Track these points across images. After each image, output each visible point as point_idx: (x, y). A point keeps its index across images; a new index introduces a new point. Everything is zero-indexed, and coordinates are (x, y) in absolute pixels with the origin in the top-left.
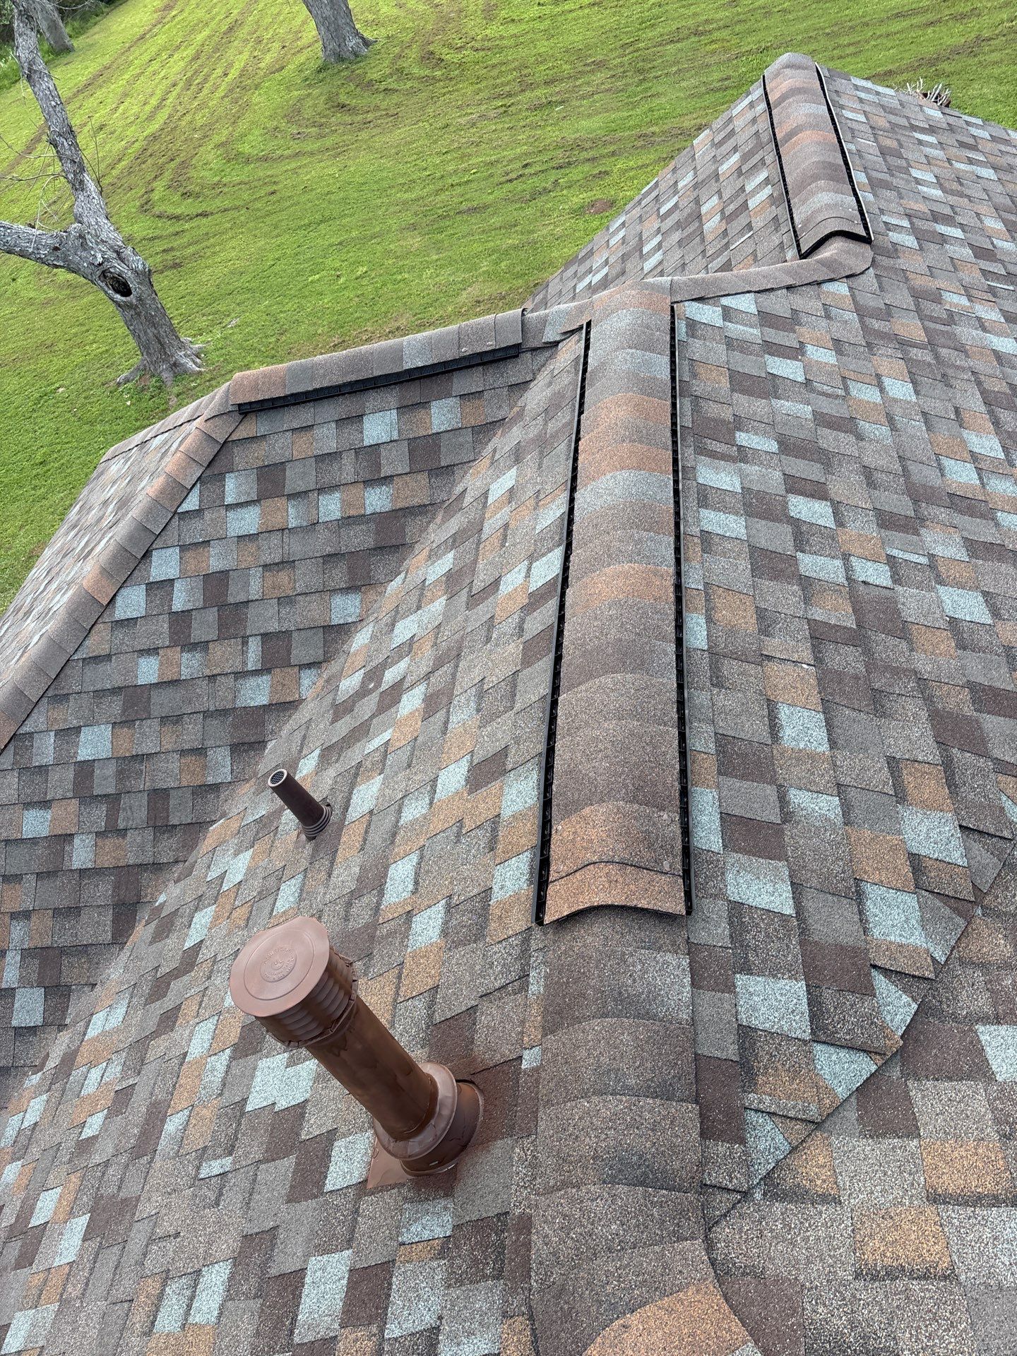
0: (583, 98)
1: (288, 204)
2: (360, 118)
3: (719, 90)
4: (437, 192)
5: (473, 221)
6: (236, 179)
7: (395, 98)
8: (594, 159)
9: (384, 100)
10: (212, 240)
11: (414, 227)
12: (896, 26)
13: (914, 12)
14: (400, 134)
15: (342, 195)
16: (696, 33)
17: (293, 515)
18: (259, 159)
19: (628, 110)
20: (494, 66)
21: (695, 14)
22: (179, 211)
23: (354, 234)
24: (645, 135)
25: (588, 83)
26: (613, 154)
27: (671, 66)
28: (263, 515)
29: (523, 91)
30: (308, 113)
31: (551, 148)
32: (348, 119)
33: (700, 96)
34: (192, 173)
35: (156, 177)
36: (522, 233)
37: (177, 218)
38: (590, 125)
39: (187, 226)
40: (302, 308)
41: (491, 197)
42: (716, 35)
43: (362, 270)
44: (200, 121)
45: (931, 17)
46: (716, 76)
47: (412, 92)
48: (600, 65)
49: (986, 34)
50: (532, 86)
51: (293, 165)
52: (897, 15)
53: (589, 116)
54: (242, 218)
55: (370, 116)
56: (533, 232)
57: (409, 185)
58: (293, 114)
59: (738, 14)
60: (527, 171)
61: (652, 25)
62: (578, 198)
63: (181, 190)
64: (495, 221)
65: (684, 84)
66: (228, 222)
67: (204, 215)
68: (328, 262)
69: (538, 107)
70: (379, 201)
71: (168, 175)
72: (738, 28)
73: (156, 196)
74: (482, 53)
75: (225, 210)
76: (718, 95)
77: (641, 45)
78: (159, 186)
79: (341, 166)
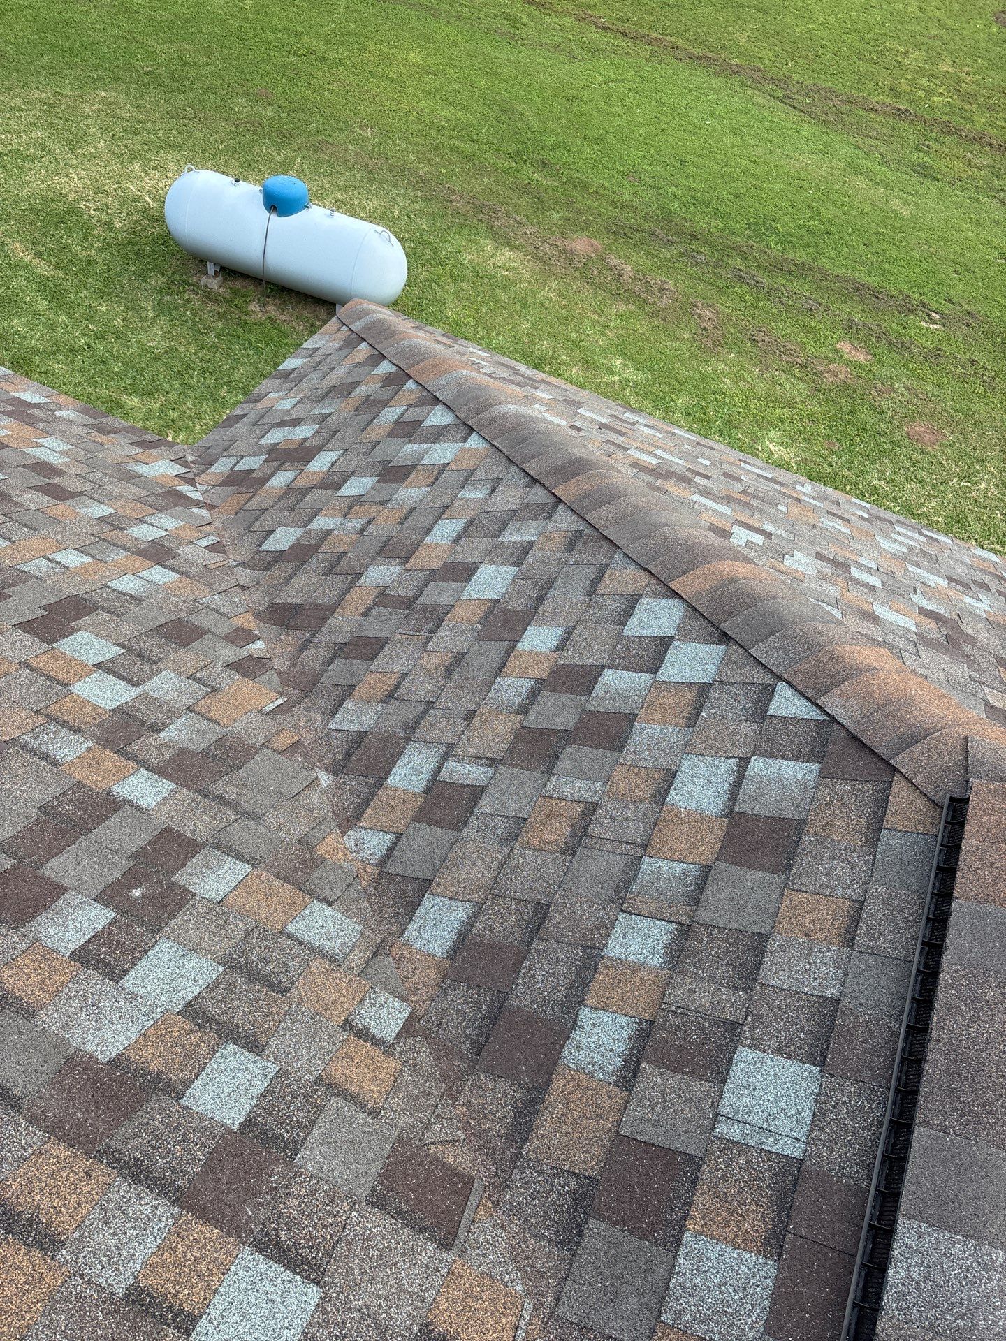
17: (664, 870)
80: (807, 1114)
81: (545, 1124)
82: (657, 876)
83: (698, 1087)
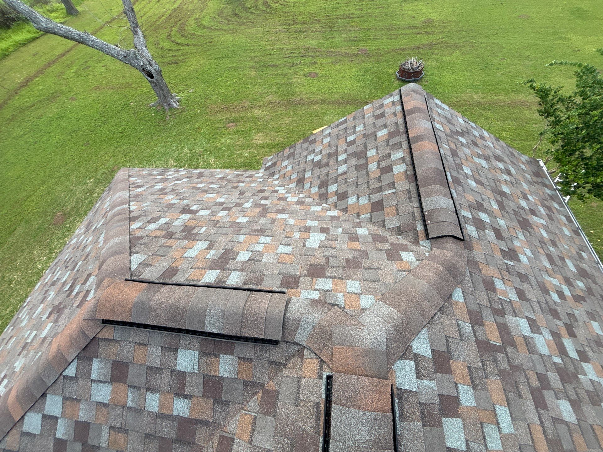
0: (312, 32)
1: (215, 48)
2: (242, 20)
3: (353, 41)
4: (263, 55)
5: (273, 70)
6: (200, 34)
7: (254, 16)
8: (313, 56)
9: (250, 16)
10: (189, 56)
11: (254, 67)
12: (408, 31)
13: (414, 28)
14: (253, 30)
15: (232, 48)
16: (348, 17)
17: (131, 399)
18: (208, 28)
19: (325, 41)
20: (286, 12)
21: (349, 10)
22: (179, 41)
23: (235, 65)
24: (330, 52)
25: (314, 27)
26: (319, 56)
27: (340, 28)
28: (113, 392)
29: (294, 24)
30: (225, 14)
31: (300, 48)
32: (238, 20)
33: (347, 41)
34: (186, 28)
35: (174, 26)
36: (288, 79)
37: (179, 44)
38: (313, 43)
39: (181, 48)
40: (214, 90)
41: (279, 62)
42: (355, 20)
43: (235, 80)
44: (191, 7)
45: (419, 31)
46: (353, 35)
47: (259, 15)
48: (318, 21)
49: (434, 42)
50: (296, 23)
51: (218, 33)
52: (409, 27)
53: (313, 39)
54: (200, 49)
55: (245, 21)
56: (291, 79)
57: (254, 51)
58: (221, 13)
59: (362, 14)
60: (292, 55)
61: (336, 11)
62: (307, 70)
63: (181, 33)
64: (280, 72)
65: (343, 35)
66: (195, 50)
67: (188, 45)
68: (225, 74)
69: (297, 32)
70: (244, 54)
71: (178, 26)
72: (361, 19)
73: (173, 33)
74: (283, 6)
75: (195, 45)
76: (353, 42)
77: (332, 17)
78: (175, 29)
79: (234, 38)
80: (189, 351)
81: (204, 417)
82: (133, 401)
83: (188, 378)
